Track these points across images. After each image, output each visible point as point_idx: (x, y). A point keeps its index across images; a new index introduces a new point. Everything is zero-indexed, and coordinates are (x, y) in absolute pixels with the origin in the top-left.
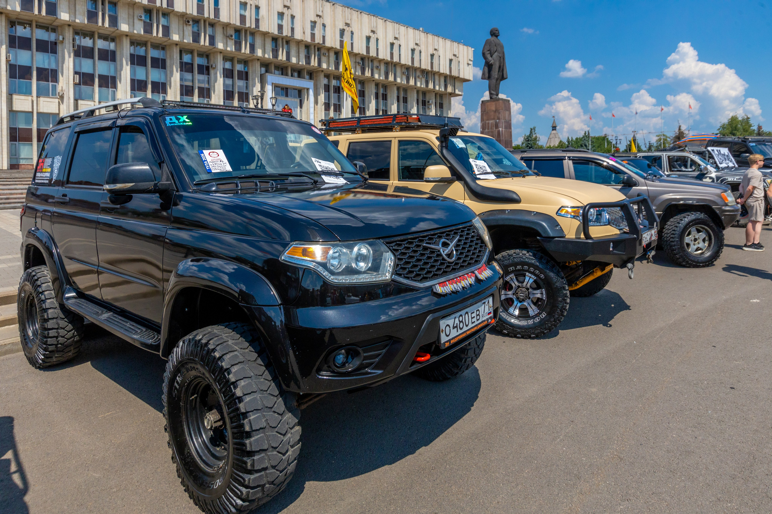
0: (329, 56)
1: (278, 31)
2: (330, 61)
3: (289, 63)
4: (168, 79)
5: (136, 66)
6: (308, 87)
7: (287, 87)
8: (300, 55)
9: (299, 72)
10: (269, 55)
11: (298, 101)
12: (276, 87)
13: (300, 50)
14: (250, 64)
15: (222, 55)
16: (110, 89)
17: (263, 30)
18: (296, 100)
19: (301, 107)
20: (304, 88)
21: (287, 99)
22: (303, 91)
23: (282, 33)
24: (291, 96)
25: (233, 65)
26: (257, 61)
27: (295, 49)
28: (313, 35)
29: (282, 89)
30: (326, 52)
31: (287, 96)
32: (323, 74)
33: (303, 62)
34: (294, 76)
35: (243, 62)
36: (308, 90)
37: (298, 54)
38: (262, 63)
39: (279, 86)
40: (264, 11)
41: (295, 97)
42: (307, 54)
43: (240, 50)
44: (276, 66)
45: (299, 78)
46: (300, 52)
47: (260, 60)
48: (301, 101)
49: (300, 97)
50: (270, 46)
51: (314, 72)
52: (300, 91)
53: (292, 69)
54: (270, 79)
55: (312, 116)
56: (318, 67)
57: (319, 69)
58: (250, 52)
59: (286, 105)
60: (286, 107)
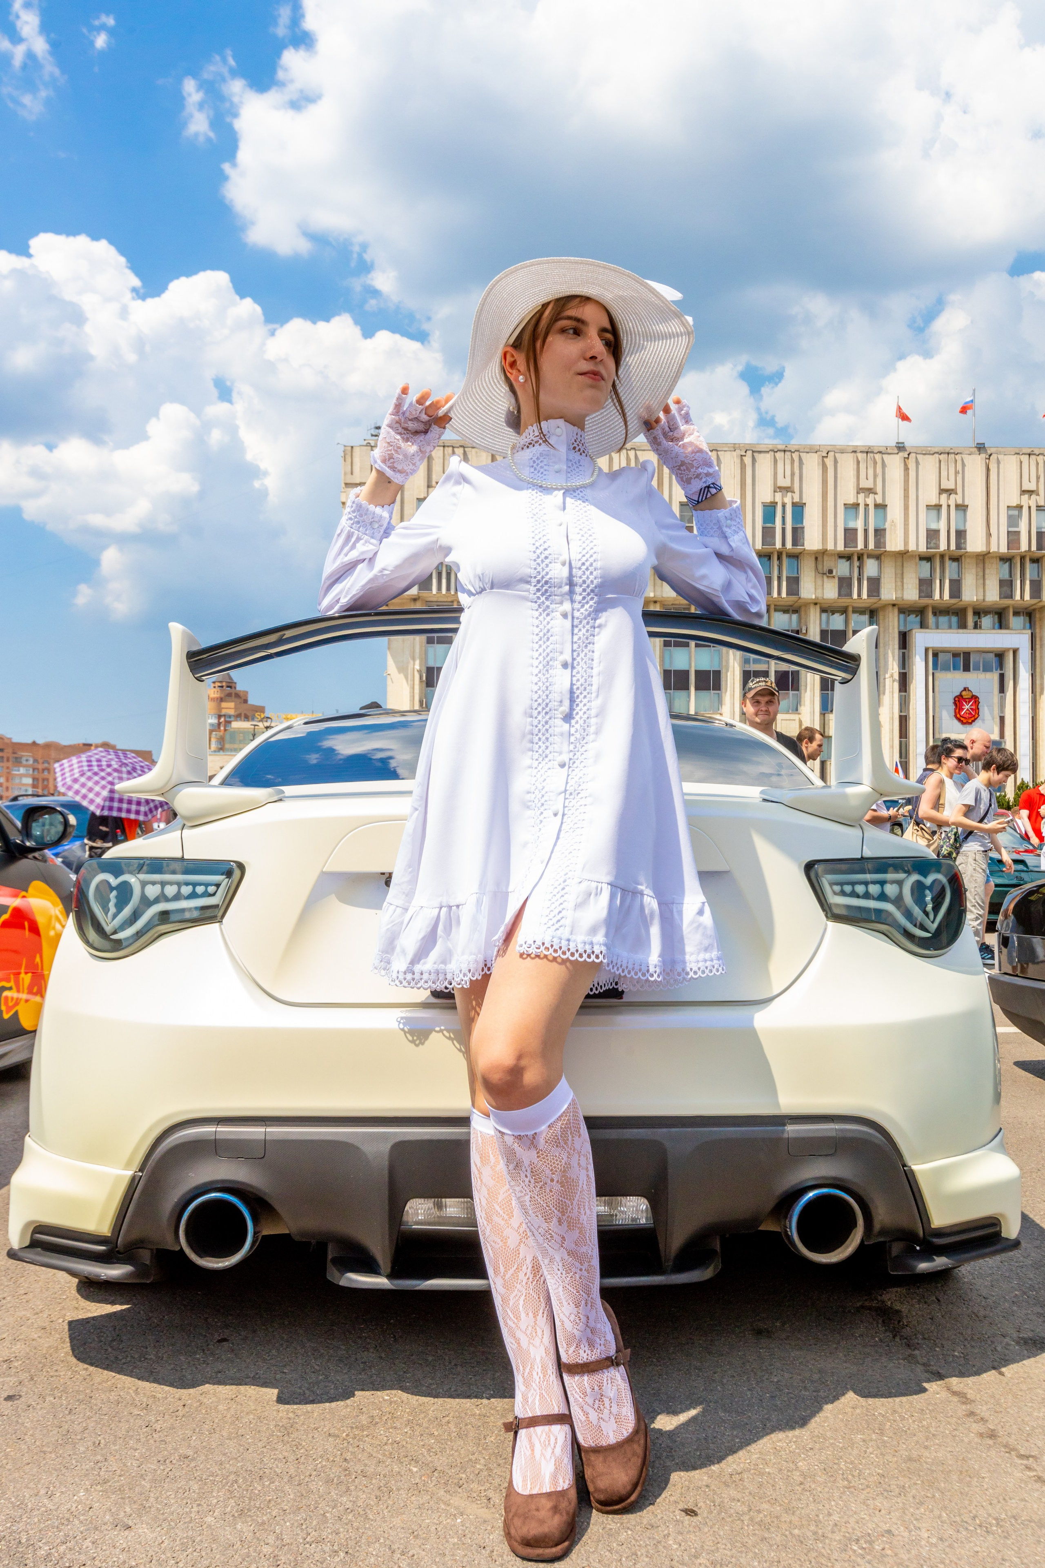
1: (927, 543)
3: (960, 603)
4: (724, 663)
5: (672, 649)
6: (1015, 646)
7: (966, 650)
8: (987, 582)
9: (1001, 618)
10: (911, 594)
11: (995, 676)
13: (987, 571)
14: (881, 614)
15: (818, 607)
17: (893, 550)
18: (989, 675)
19: (1002, 690)
20: (1008, 650)
21: (967, 675)
22: (1006, 654)
23: (938, 547)
24: (977, 668)
25: (846, 622)
26: (890, 608)
27: (974, 571)
28: (1013, 538)
29: (956, 655)
31: (967, 668)
33: (993, 595)
34: (980, 627)
35: (868, 612)
36: (1015, 651)
37: (981, 581)
38: (905, 610)
39: (945, 651)
40: (895, 512)
41: (987, 669)
42: (1007, 577)
43: (850, 594)
44: (940, 611)
45: (994, 628)
46: (986, 576)
47: (894, 605)
48: (1002, 677)
49: (1001, 669)
50: (914, 575)
51: (1034, 610)
52: (1000, 656)
53: (979, 613)
54: (922, 640)
55: (1024, 709)
56: (1035, 601)
57: (1041, 604)
58: (868, 596)
59: (965, 689)
60: (964, 693)
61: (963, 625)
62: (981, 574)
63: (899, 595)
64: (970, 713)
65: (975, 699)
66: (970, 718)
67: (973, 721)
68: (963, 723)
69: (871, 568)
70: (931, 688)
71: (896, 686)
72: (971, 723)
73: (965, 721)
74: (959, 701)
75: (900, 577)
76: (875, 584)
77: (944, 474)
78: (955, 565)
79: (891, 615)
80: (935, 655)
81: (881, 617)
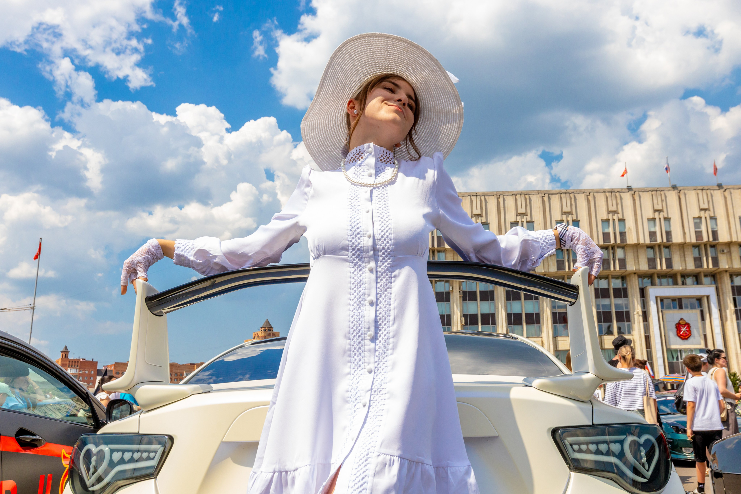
0: (730, 252)
1: (650, 239)
2: (733, 258)
3: (673, 271)
4: (541, 309)
5: (511, 301)
6: (707, 294)
7: (680, 297)
8: (687, 259)
9: (697, 278)
10: (644, 267)
11: (698, 312)
12: (662, 301)
13: (686, 253)
14: (628, 279)
16: (491, 326)
17: (631, 243)
18: (694, 311)
19: (703, 319)
20: (703, 296)
21: (681, 311)
22: (703, 299)
23: (656, 241)
24: (687, 307)
25: (609, 284)
26: (633, 275)
27: (678, 253)
28: (699, 234)
29: (673, 300)
30: (724, 247)
31: (681, 307)
32: (728, 274)
33: (691, 266)
34: (686, 284)
35: (620, 278)
36: (708, 297)
37: (683, 259)
38: (641, 276)
39: (667, 298)
40: (630, 223)
41: (693, 307)
42: (697, 255)
43: (609, 268)
44: (662, 276)
45: (693, 284)
46: (686, 256)
47: (635, 273)
48: (702, 312)
49: (701, 307)
50: (644, 257)
51: (716, 273)
52: (699, 300)
53: (684, 275)
54: (653, 292)
55: (717, 330)
56: (715, 268)
57: (719, 270)
58: (620, 269)
59: (681, 319)
60: (681, 322)
61: (675, 283)
62: (682, 254)
63: (637, 268)
64: (686, 333)
65: (688, 325)
66: (686, 336)
67: (688, 337)
68: (683, 339)
69: (620, 253)
70: (662, 320)
71: (641, 319)
72: (687, 339)
73: (683, 338)
74: (678, 326)
75: (636, 258)
76: (623, 263)
77: (655, 201)
78: (667, 250)
79: (633, 279)
80: (662, 300)
81: (628, 280)
